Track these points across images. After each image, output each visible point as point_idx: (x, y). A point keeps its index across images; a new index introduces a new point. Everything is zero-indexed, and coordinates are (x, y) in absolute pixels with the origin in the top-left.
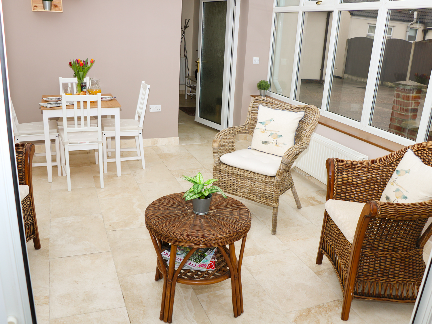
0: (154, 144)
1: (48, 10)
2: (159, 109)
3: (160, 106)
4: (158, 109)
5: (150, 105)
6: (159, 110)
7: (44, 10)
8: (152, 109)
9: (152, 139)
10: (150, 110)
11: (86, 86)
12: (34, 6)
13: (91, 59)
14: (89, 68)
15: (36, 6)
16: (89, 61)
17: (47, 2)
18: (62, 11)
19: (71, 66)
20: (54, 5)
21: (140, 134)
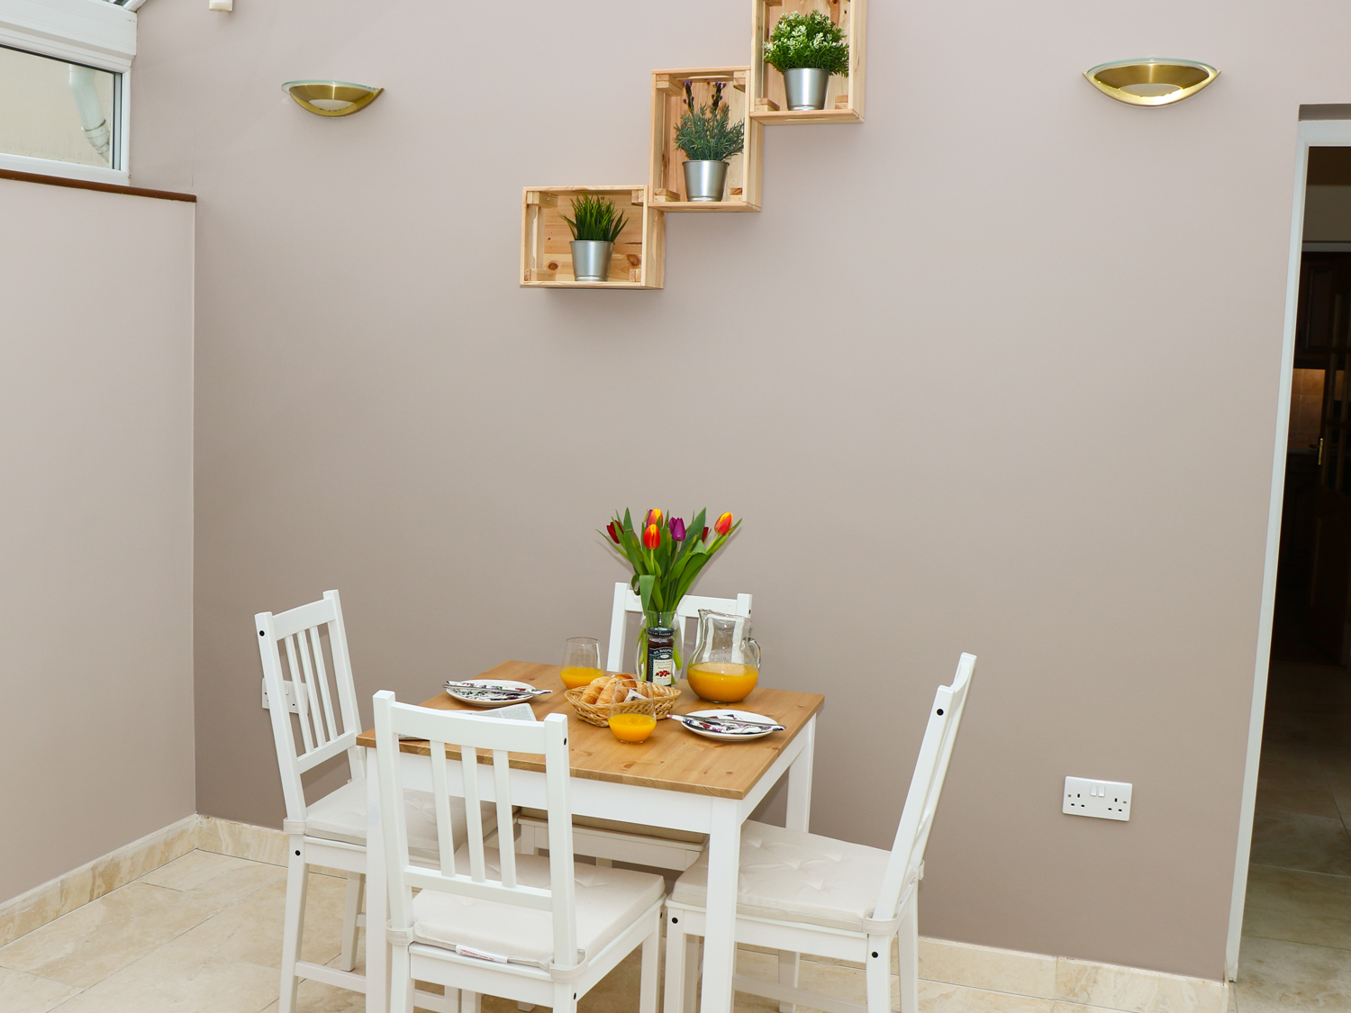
0: (1072, 990)
1: (591, 280)
2: (1120, 805)
3: (1124, 789)
4: (1116, 807)
5: (1068, 778)
6: (1115, 809)
7: (577, 278)
8: (1078, 802)
9: (1063, 960)
10: (1067, 802)
11: (670, 645)
12: (546, 263)
13: (726, 515)
14: (704, 559)
15: (553, 266)
16: (710, 523)
17: (592, 245)
18: (643, 283)
19: (617, 541)
20: (629, 256)
21: (875, 955)
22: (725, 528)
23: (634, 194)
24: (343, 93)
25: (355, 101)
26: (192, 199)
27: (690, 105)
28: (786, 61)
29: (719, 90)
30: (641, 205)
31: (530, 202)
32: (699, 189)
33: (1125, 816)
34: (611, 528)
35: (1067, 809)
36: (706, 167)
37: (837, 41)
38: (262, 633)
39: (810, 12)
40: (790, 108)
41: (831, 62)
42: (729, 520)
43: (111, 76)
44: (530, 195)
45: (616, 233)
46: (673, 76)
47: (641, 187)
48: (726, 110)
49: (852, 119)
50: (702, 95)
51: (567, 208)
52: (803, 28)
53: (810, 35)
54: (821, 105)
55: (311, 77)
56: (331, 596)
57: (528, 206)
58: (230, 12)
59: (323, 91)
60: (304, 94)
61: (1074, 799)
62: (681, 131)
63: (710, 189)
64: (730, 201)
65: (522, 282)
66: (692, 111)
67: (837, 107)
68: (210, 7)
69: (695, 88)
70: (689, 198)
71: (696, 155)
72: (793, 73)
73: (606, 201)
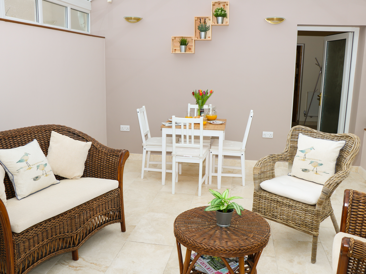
1: (183, 52)
2: (271, 135)
3: (272, 133)
4: (271, 136)
5: (263, 132)
7: (180, 52)
8: (265, 135)
10: (263, 136)
11: (204, 111)
12: (174, 49)
13: (211, 90)
14: (208, 97)
15: (175, 50)
16: (209, 92)
17: (183, 46)
18: (193, 53)
19: (194, 95)
20: (189, 48)
21: (242, 155)
22: (211, 92)
23: (191, 38)
24: (135, 19)
25: (137, 20)
26: (104, 38)
27: (200, 22)
28: (217, 16)
29: (205, 20)
30: (193, 39)
31: (173, 39)
32: (202, 37)
33: (272, 137)
34: (193, 93)
35: (263, 137)
36: (203, 33)
37: (225, 12)
38: (138, 112)
39: (221, 7)
40: (218, 23)
41: (224, 16)
42: (212, 91)
43: (86, 14)
44: (173, 38)
45: (187, 44)
46: (198, 18)
47: (193, 36)
48: (206, 23)
49: (228, 25)
50: (202, 21)
51: (178, 40)
52: (220, 10)
53: (222, 11)
54: (222, 23)
55: (129, 16)
56: (144, 107)
57: (172, 39)
58: (111, 3)
59: (131, 18)
60: (128, 19)
61: (264, 135)
62: (199, 27)
63: (204, 37)
64: (207, 39)
65: (172, 53)
66: (201, 23)
67: (226, 24)
68: (108, 2)
69: (201, 20)
70: (200, 38)
71: (201, 31)
72: (218, 17)
73: (185, 38)
